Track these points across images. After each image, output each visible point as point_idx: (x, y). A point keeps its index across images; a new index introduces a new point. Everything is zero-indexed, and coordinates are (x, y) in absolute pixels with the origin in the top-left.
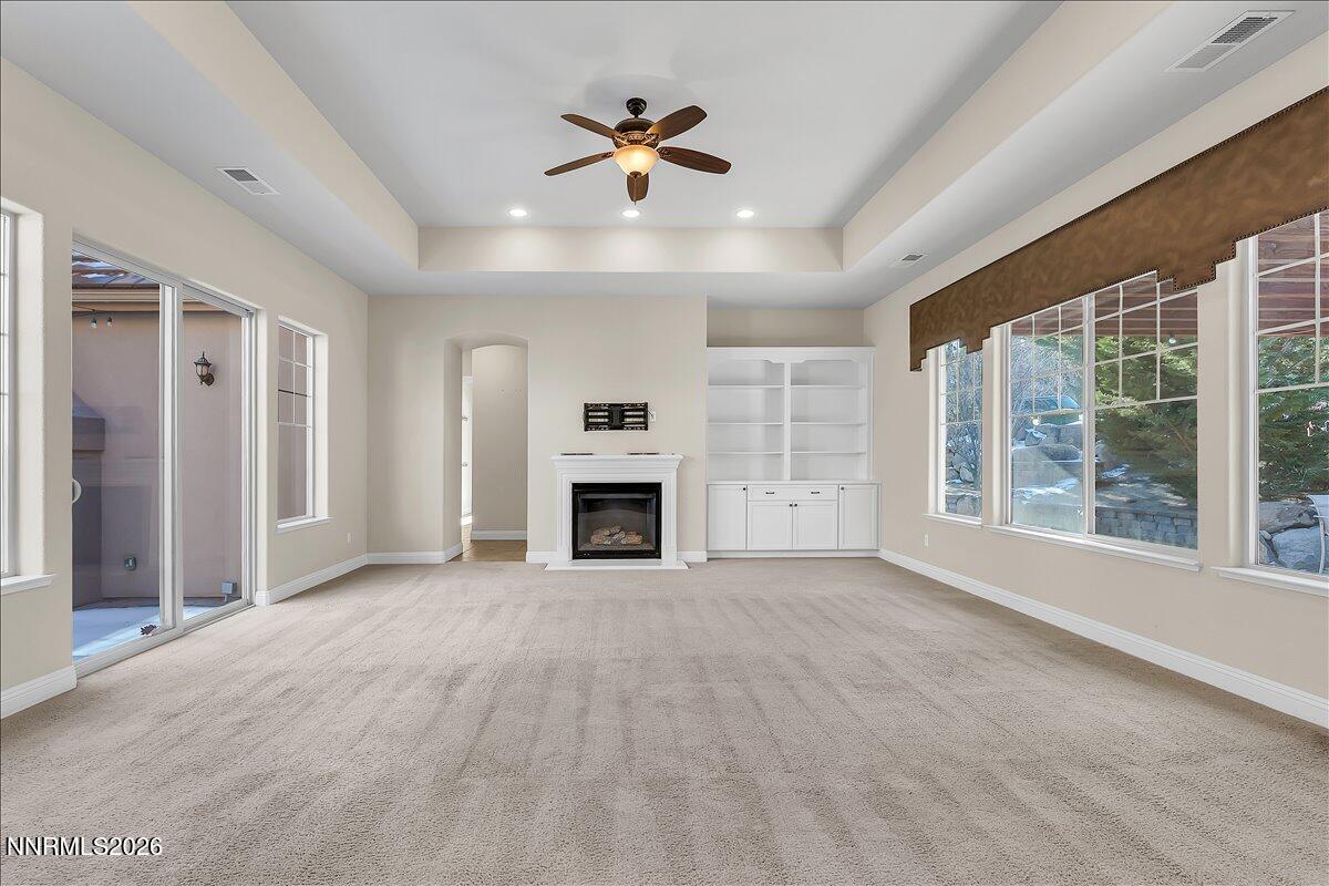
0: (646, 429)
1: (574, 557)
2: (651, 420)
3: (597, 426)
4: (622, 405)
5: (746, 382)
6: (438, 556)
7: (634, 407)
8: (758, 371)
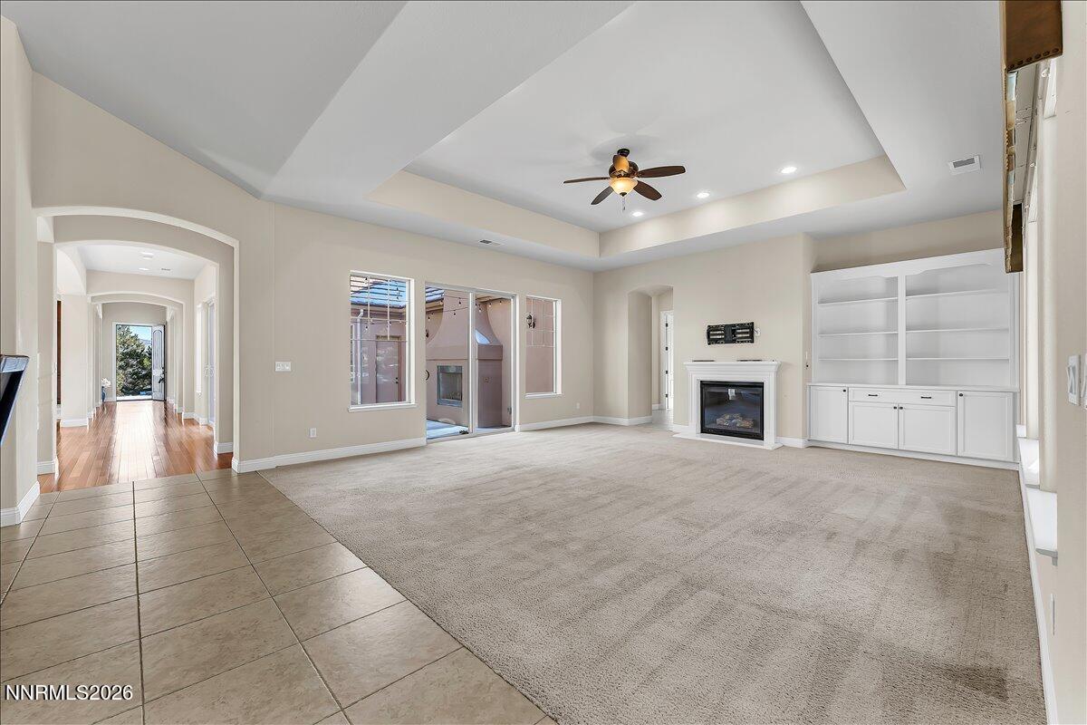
0: (753, 342)
1: (702, 432)
2: (756, 335)
3: (716, 341)
4: (734, 325)
5: (864, 297)
6: (625, 421)
7: (742, 326)
8: (879, 287)
